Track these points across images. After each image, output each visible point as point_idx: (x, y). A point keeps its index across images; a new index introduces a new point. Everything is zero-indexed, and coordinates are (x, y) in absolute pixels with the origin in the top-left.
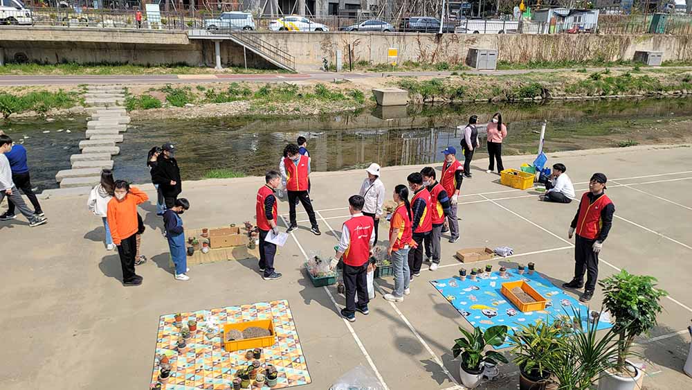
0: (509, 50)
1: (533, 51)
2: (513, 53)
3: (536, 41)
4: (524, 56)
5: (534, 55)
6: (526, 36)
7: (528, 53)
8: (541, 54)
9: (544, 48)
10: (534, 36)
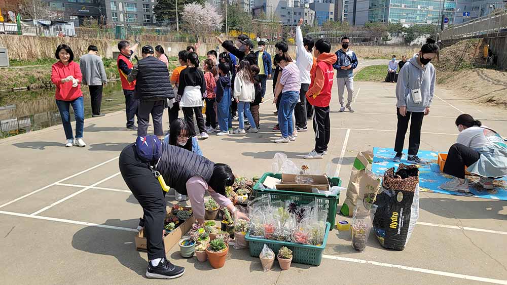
0: (15, 49)
1: (37, 50)
2: (20, 52)
3: (37, 41)
4: (30, 54)
5: (39, 54)
6: (27, 37)
7: (33, 51)
8: (45, 53)
9: (46, 48)
10: (34, 37)
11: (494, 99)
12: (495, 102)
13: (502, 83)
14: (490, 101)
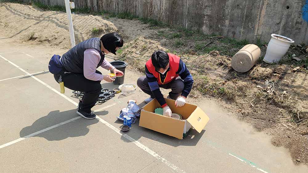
11: (35, 36)
12: (37, 39)
13: (33, 17)
14: (32, 38)
